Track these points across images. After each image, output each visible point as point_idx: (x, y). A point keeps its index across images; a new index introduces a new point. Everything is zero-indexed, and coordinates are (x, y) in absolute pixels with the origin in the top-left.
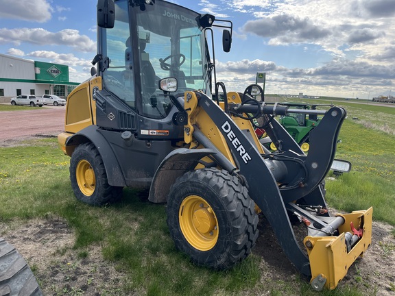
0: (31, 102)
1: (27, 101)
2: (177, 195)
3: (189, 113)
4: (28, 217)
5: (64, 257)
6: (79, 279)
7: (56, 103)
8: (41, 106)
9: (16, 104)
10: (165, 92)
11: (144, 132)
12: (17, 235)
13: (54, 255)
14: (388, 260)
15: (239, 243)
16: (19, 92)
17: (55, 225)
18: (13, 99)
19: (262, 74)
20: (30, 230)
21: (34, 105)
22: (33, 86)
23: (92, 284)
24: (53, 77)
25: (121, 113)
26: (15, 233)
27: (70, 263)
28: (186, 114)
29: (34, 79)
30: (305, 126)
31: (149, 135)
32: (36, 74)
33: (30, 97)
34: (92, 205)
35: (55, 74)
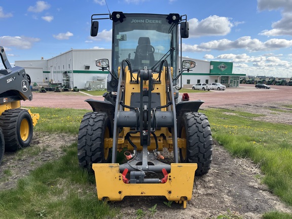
0: (203, 88)
1: (201, 87)
7: (219, 89)
8: (209, 90)
9: (195, 89)
16: (199, 81)
18: (193, 86)
21: (205, 90)
22: (207, 77)
24: (221, 71)
29: (209, 73)
32: (210, 70)
33: (203, 85)
35: (222, 69)
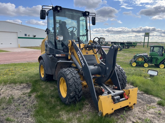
2: (59, 77)
3: (69, 48)
4: (22, 83)
5: (24, 96)
6: (24, 102)
10: (59, 41)
11: (57, 55)
12: (16, 88)
13: (22, 95)
14: (145, 112)
15: (71, 95)
17: (28, 86)
19: (148, 33)
20: (20, 87)
23: (27, 104)
25: (50, 48)
26: (15, 88)
27: (25, 98)
28: (68, 48)
30: (162, 56)
31: (58, 56)
34: (43, 81)
